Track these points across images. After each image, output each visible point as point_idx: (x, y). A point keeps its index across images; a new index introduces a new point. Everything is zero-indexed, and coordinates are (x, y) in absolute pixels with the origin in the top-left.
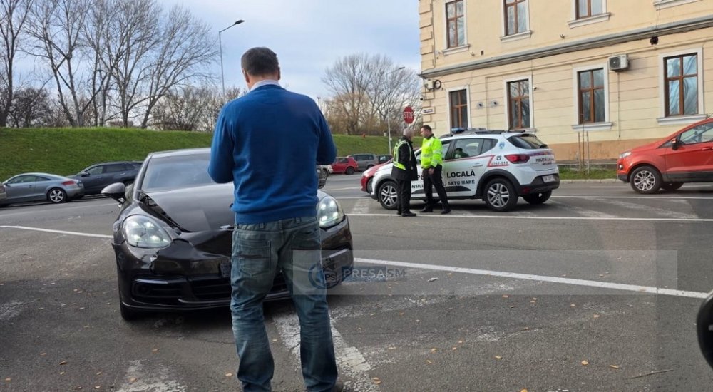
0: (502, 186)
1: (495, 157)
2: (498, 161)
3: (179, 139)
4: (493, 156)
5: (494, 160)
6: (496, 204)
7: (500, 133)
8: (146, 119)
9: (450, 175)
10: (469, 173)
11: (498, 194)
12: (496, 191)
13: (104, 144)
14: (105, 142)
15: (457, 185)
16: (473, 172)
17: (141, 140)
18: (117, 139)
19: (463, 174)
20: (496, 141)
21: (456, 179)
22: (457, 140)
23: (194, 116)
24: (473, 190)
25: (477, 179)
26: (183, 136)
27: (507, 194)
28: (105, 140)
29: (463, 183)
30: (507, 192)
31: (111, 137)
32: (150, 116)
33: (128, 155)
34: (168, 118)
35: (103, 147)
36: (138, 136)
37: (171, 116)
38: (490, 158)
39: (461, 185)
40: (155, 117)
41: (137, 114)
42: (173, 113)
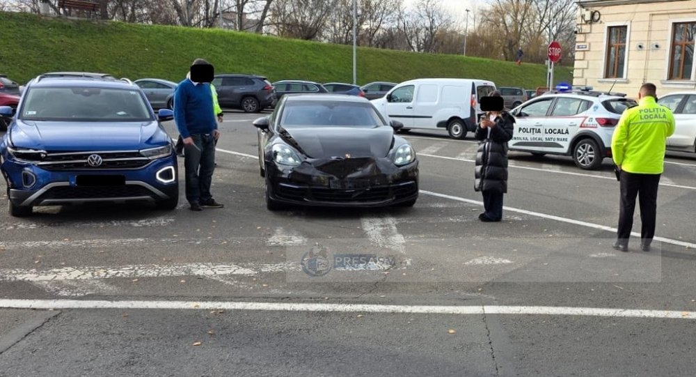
0: (590, 146)
1: (588, 119)
2: (589, 123)
3: (302, 50)
4: (586, 117)
5: (587, 122)
6: (583, 162)
7: (598, 96)
8: (264, 17)
9: (547, 131)
10: (564, 132)
11: (586, 154)
12: (584, 151)
13: (221, 50)
14: (223, 48)
15: (552, 141)
16: (567, 130)
17: (260, 48)
18: (234, 44)
19: (559, 132)
20: (592, 103)
21: (552, 135)
22: (558, 98)
23: (319, 19)
24: (565, 147)
25: (570, 137)
26: (306, 46)
27: (592, 154)
28: (222, 46)
29: (558, 139)
30: (593, 152)
31: (228, 42)
32: (269, 13)
33: (246, 65)
34: (289, 15)
35: (220, 53)
36: (257, 42)
37: (293, 16)
38: (583, 119)
39: (556, 141)
40: (274, 15)
41: (254, 10)
42: (294, 11)
